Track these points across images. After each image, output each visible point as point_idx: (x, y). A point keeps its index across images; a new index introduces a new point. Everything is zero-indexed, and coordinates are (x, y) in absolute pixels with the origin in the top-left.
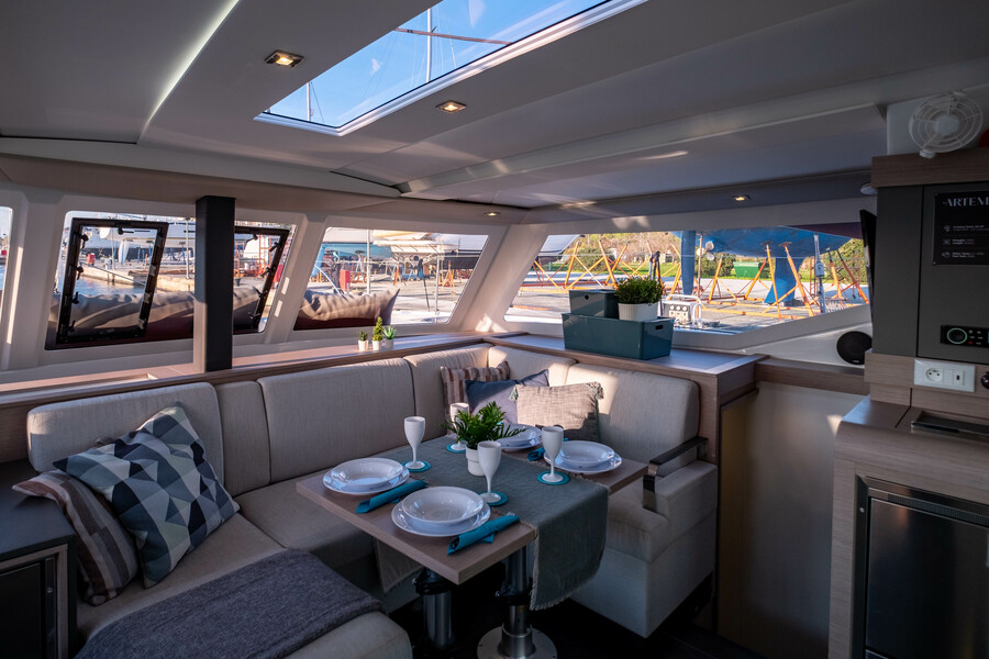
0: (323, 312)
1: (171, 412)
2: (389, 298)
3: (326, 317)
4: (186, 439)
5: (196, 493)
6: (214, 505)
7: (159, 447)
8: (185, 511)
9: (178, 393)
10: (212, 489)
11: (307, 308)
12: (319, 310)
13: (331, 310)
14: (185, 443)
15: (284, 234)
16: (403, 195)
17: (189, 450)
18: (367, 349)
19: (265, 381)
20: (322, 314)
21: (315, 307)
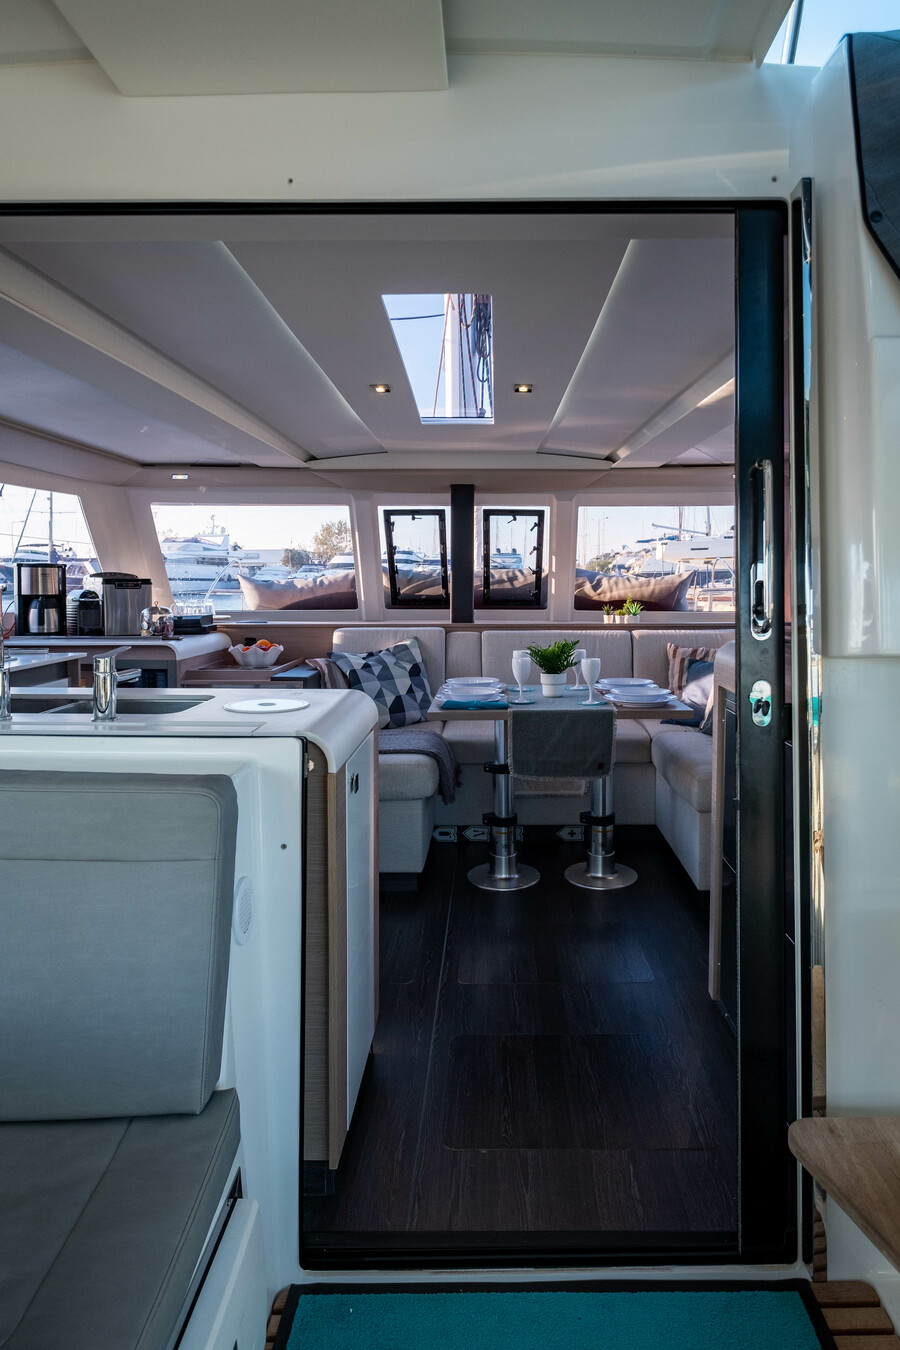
0: (604, 592)
1: (407, 642)
2: (678, 581)
3: (607, 597)
4: (412, 659)
5: (403, 691)
6: (417, 706)
7: (390, 660)
8: (390, 699)
9: (417, 631)
10: (419, 695)
11: (588, 588)
12: (599, 591)
13: (611, 591)
14: (409, 662)
15: (540, 514)
16: (614, 465)
17: (409, 666)
18: (611, 622)
19: (485, 633)
20: (602, 595)
21: (596, 587)
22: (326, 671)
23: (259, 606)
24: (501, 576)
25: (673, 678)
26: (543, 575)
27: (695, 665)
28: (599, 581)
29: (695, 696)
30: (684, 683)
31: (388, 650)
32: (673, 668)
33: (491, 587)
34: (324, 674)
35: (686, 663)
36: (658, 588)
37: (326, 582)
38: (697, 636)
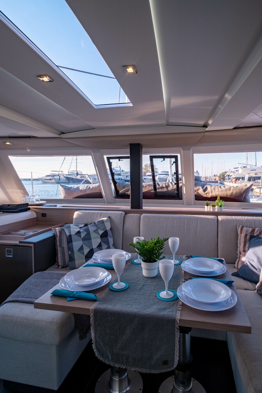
0: (208, 193)
1: (105, 219)
2: (245, 188)
3: (209, 196)
4: (104, 228)
5: (95, 246)
7: (91, 228)
8: (86, 250)
9: (111, 213)
11: (201, 191)
12: (206, 192)
13: (212, 193)
14: (103, 230)
15: (176, 157)
16: (207, 129)
17: (101, 232)
18: (209, 210)
19: (143, 215)
20: (208, 194)
21: (205, 190)
22: (58, 235)
23: (65, 197)
24: (162, 185)
25: (240, 244)
26: (180, 185)
27: (253, 239)
28: (206, 188)
29: (253, 261)
30: (246, 249)
31: (95, 223)
32: (240, 239)
33: (158, 190)
34: (57, 236)
35: (248, 237)
36: (234, 192)
37: (91, 187)
38: (254, 221)
